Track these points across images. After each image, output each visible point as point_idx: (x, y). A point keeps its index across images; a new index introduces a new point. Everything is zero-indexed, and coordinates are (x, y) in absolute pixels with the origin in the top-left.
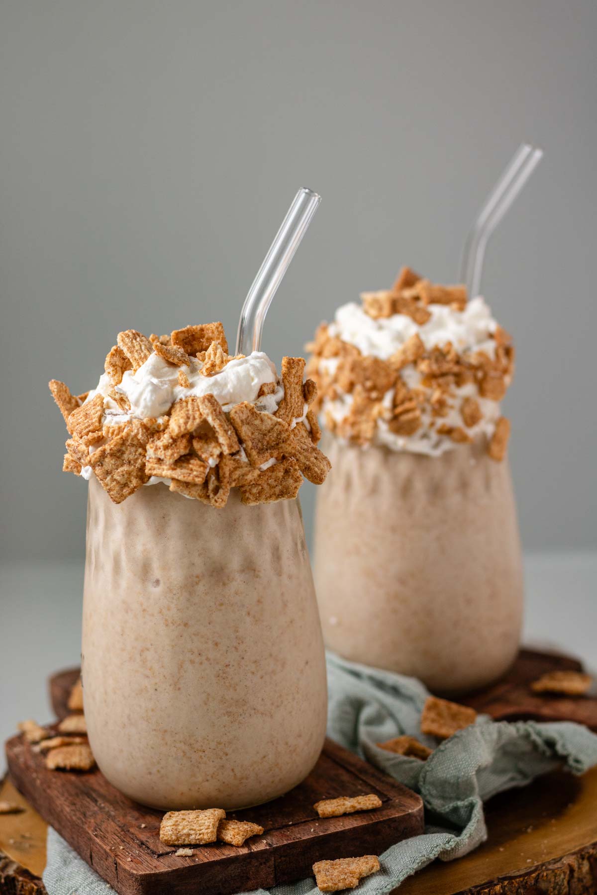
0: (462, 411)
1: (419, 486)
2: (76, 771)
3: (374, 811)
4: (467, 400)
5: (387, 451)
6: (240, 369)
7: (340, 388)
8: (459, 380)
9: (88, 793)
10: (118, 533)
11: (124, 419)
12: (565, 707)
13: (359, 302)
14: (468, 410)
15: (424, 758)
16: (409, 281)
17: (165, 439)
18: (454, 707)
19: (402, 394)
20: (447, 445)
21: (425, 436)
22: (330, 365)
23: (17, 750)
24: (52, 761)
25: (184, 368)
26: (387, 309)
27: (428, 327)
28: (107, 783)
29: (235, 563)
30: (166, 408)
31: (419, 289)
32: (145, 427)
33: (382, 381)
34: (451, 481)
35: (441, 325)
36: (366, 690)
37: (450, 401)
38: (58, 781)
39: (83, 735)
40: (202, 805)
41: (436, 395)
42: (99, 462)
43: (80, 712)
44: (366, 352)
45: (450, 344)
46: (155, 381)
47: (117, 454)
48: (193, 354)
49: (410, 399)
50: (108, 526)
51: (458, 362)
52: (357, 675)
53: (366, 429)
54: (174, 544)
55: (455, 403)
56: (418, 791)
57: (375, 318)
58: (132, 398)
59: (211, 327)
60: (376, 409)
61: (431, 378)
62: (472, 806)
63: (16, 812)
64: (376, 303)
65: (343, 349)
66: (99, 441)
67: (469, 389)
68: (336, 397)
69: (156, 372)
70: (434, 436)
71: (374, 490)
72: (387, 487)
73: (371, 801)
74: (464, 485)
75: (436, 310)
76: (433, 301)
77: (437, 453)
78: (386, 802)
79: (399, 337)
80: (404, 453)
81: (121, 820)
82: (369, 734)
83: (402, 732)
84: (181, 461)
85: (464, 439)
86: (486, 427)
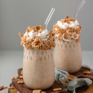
0: (74, 36)
2: (22, 84)
3: (61, 90)
4: (75, 34)
5: (64, 41)
6: (44, 32)
7: (57, 32)
9: (23, 87)
10: (28, 53)
11: (29, 39)
12: (87, 76)
13: (60, 21)
14: (75, 36)
15: (68, 83)
16: (67, 17)
17: (34, 42)
18: (72, 76)
19: (66, 33)
20: (72, 40)
21: (69, 39)
22: (56, 29)
23: (14, 80)
24: (18, 82)
25: (37, 32)
27: (69, 24)
28: (26, 86)
31: (69, 19)
32: (31, 40)
33: (63, 32)
35: (71, 24)
36: (60, 73)
37: (72, 35)
38: (19, 85)
39: (22, 78)
40: (38, 89)
41: (70, 34)
42: (26, 44)
43: (22, 75)
44: (61, 28)
45: (72, 27)
46: (33, 34)
47: (28, 43)
48: (38, 30)
49: (67, 34)
50: (26, 52)
51: (73, 29)
52: (59, 71)
53: (61, 38)
57: (62, 23)
58: (30, 36)
59: (40, 26)
60: (62, 36)
61: (70, 31)
62: (74, 90)
63: (13, 89)
64: (63, 21)
65: (58, 27)
66: (25, 42)
67: (75, 33)
68: (57, 34)
70: (70, 39)
71: (62, 46)
72: (64, 45)
74: (74, 46)
75: (71, 22)
77: (70, 41)
79: (66, 26)
80: (66, 41)
81: (27, 91)
82: (60, 79)
83: (65, 79)
84: (36, 45)
85: (74, 40)
86: (77, 38)
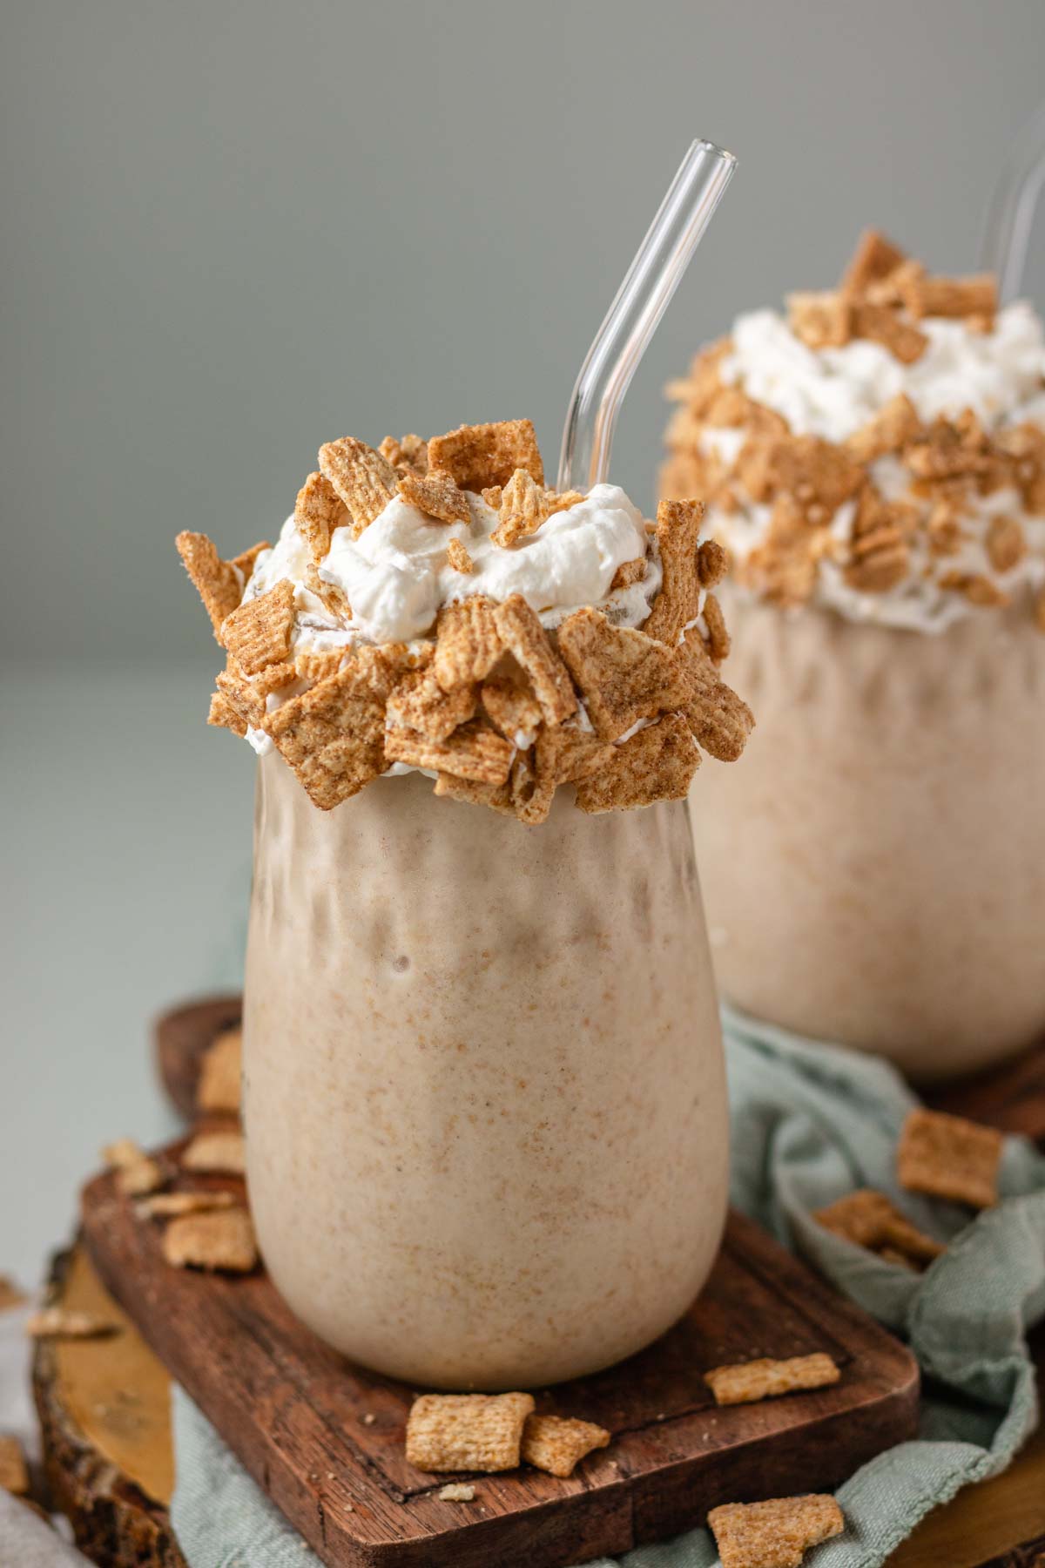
0: (989, 543)
1: (899, 688)
2: (228, 1274)
3: (824, 1389)
4: (999, 523)
5: (837, 622)
6: (575, 535)
7: (743, 491)
8: (986, 483)
9: (252, 1328)
10: (323, 856)
11: (340, 639)
13: (781, 310)
14: (1001, 543)
15: (921, 1261)
16: (881, 264)
17: (426, 690)
18: (961, 1127)
19: (872, 511)
20: (957, 608)
21: (914, 593)
22: (725, 443)
23: (105, 1210)
24: (180, 1246)
25: (458, 529)
26: (839, 328)
27: (921, 369)
28: (283, 1308)
29: (561, 924)
30: (426, 622)
31: (904, 278)
32: (383, 662)
33: (832, 486)
34: (962, 680)
35: (948, 363)
36: (787, 1087)
37: (965, 524)
38: (191, 1295)
39: (236, 1181)
40: (490, 1387)
41: (941, 515)
42: (289, 729)
43: (229, 1119)
44: (799, 426)
45: (969, 413)
46: (401, 561)
47: (327, 716)
48: (474, 485)
49: (887, 523)
50: (301, 841)
51: (985, 449)
52: (765, 1050)
53: (796, 577)
54: (439, 891)
55: (974, 527)
56: (904, 1337)
57: (815, 348)
58: (356, 600)
59: (510, 429)
60: (817, 543)
61: (928, 483)
62: (1012, 1378)
63: (103, 1334)
64: (819, 318)
65: (753, 416)
66: (287, 685)
67: (1004, 500)
68: (737, 509)
69: (402, 541)
70: (932, 593)
71: (808, 693)
72: (834, 687)
73: (818, 1369)
74: (986, 685)
75: (941, 332)
76: (934, 311)
77: (936, 626)
78: (845, 1363)
79: (867, 397)
80: (871, 626)
81: (324, 1401)
82: (798, 1185)
83: (859, 1180)
84: (462, 736)
85: (990, 598)
86: (1032, 570)
